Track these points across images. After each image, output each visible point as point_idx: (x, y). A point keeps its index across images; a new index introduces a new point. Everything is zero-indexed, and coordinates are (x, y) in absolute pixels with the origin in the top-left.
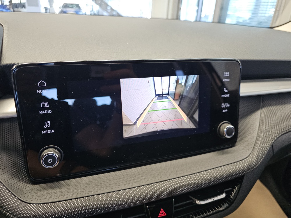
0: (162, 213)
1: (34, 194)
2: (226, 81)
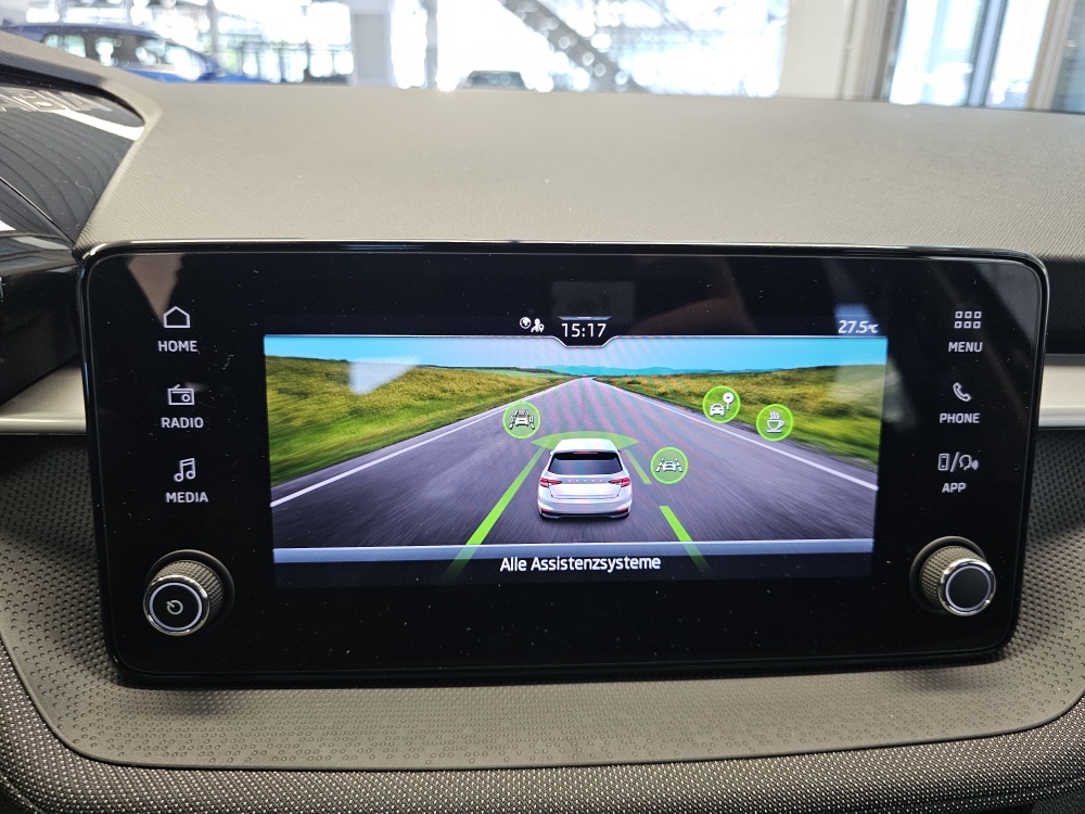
1: (109, 722)
2: (964, 348)
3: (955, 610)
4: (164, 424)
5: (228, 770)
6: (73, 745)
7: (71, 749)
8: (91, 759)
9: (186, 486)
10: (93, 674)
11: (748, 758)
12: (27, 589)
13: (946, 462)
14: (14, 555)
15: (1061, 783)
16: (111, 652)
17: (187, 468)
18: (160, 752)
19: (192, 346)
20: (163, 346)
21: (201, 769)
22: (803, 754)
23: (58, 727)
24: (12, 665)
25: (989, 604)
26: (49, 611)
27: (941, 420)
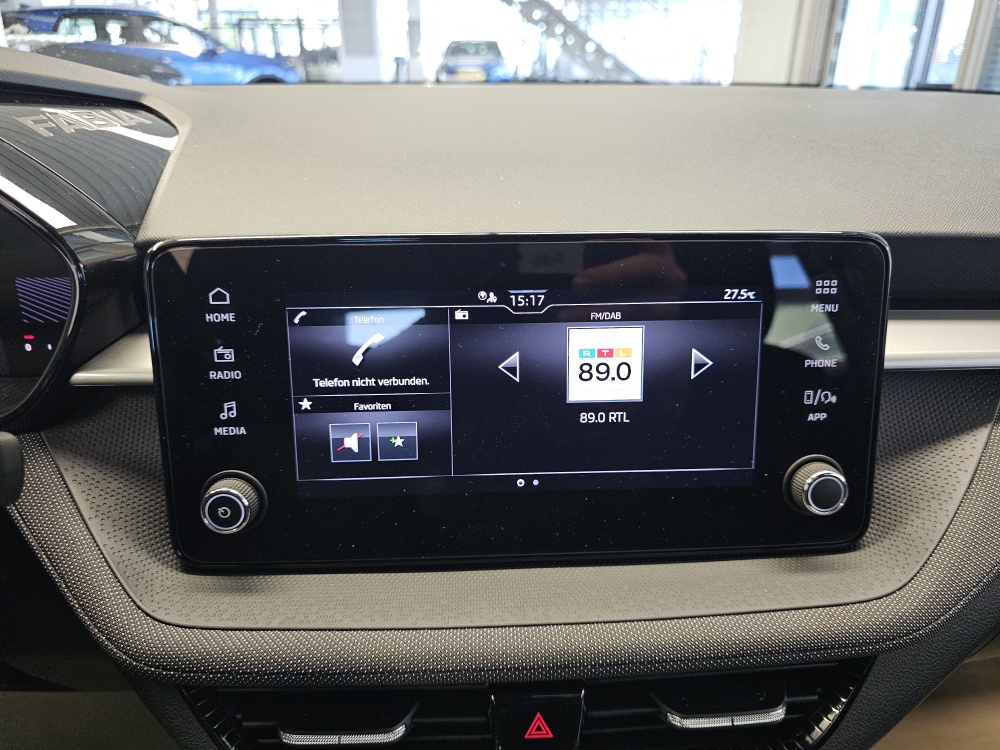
0: (539, 729)
1: (177, 598)
2: (824, 309)
3: (814, 509)
4: (211, 376)
5: (268, 630)
6: (152, 614)
7: (151, 617)
8: (166, 623)
9: (229, 422)
10: (163, 564)
11: (652, 620)
12: (111, 501)
13: (810, 397)
14: (99, 476)
15: (893, 639)
16: (175, 547)
17: (231, 408)
18: (216, 618)
19: (231, 317)
20: (209, 318)
21: (247, 630)
22: (695, 617)
23: (141, 601)
24: (104, 557)
25: (843, 507)
26: (128, 518)
27: (806, 365)
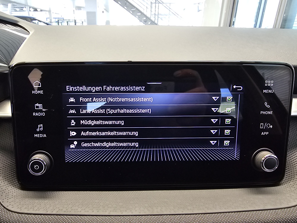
2: (268, 92)
3: (266, 170)
4: (34, 114)
5: (51, 215)
6: (7, 207)
7: (6, 209)
8: (12, 212)
9: (40, 132)
10: (13, 187)
13: (262, 126)
16: (19, 180)
17: (41, 127)
18: (32, 209)
19: (42, 92)
20: (33, 92)
21: (44, 215)
23: (3, 202)
27: (261, 113)
